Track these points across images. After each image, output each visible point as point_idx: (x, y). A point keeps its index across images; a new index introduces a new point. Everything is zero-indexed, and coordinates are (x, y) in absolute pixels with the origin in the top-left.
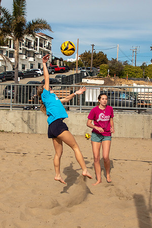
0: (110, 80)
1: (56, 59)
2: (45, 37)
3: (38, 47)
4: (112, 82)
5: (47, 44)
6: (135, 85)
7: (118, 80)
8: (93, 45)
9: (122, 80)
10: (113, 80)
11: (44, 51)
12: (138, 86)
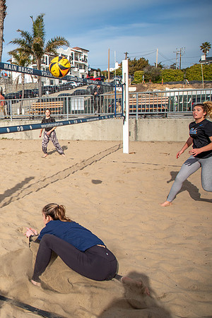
0: (142, 87)
1: (93, 70)
2: (80, 51)
3: (74, 61)
4: (144, 88)
5: (83, 57)
6: (167, 89)
7: (152, 86)
8: (127, 54)
9: (156, 85)
10: (146, 86)
11: (80, 64)
12: (172, 90)
